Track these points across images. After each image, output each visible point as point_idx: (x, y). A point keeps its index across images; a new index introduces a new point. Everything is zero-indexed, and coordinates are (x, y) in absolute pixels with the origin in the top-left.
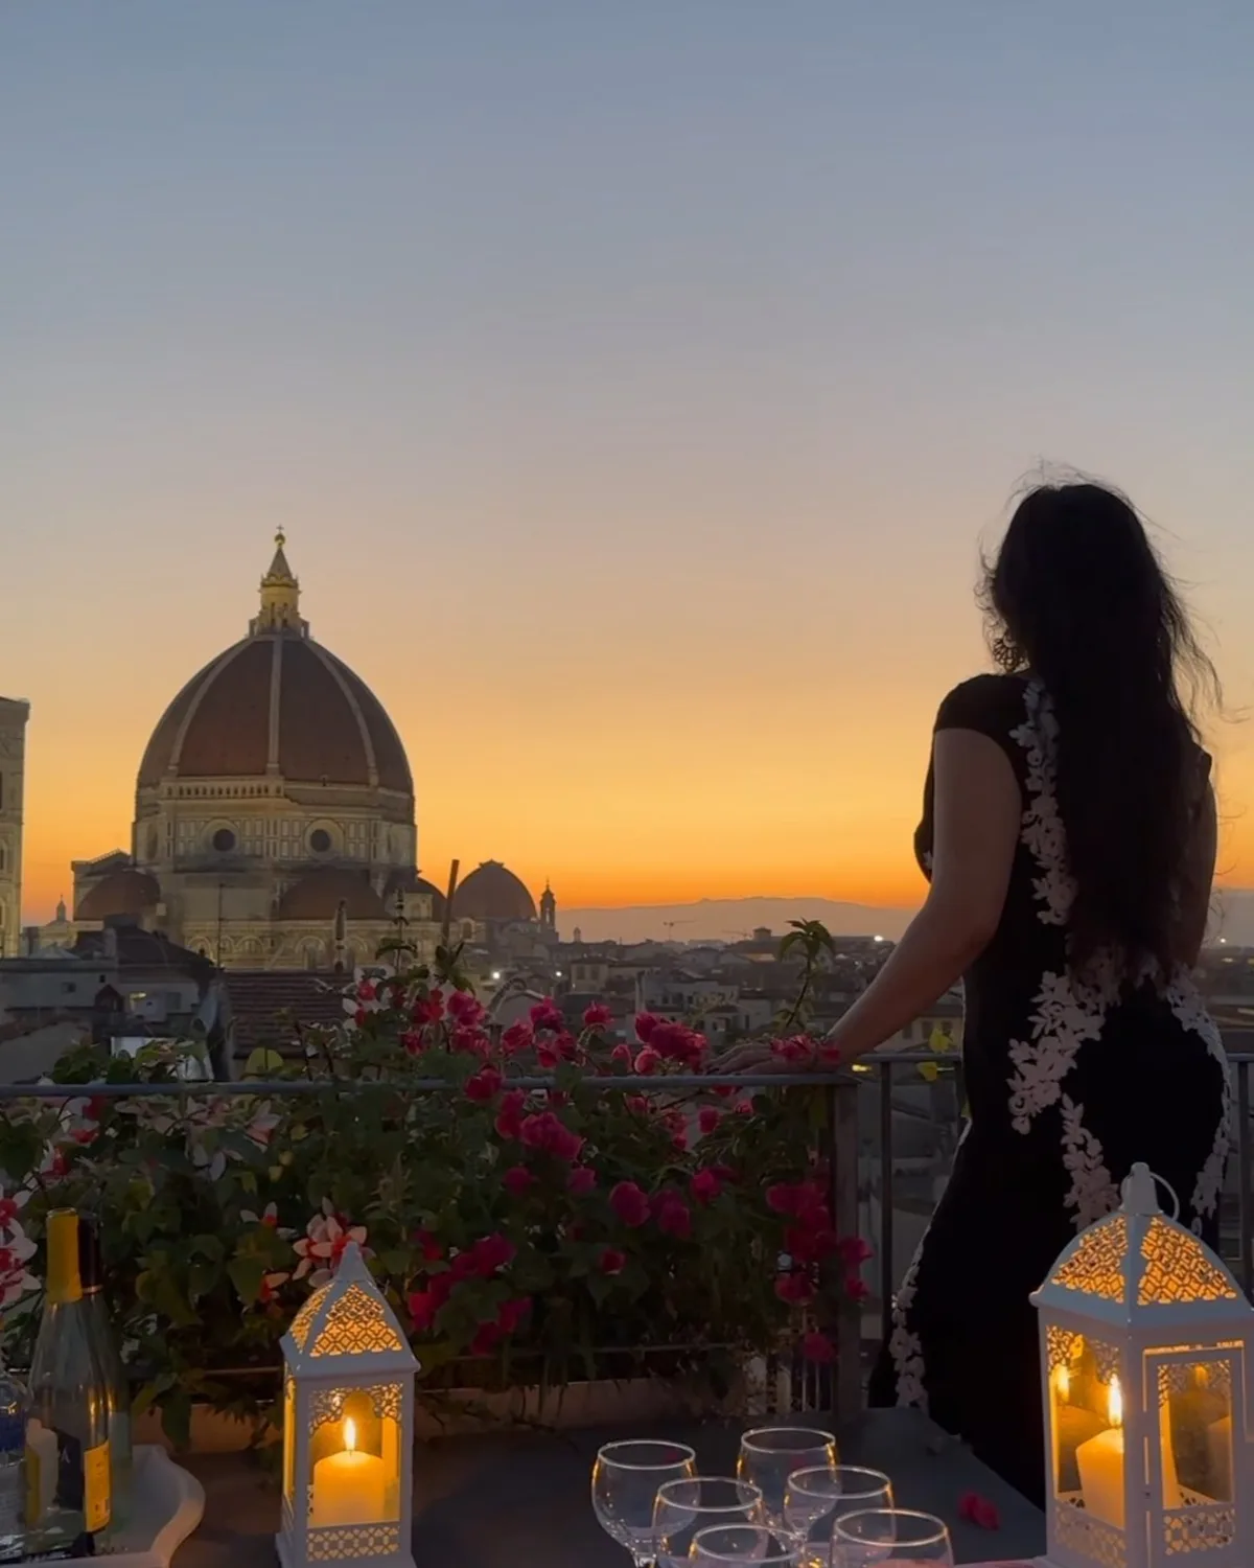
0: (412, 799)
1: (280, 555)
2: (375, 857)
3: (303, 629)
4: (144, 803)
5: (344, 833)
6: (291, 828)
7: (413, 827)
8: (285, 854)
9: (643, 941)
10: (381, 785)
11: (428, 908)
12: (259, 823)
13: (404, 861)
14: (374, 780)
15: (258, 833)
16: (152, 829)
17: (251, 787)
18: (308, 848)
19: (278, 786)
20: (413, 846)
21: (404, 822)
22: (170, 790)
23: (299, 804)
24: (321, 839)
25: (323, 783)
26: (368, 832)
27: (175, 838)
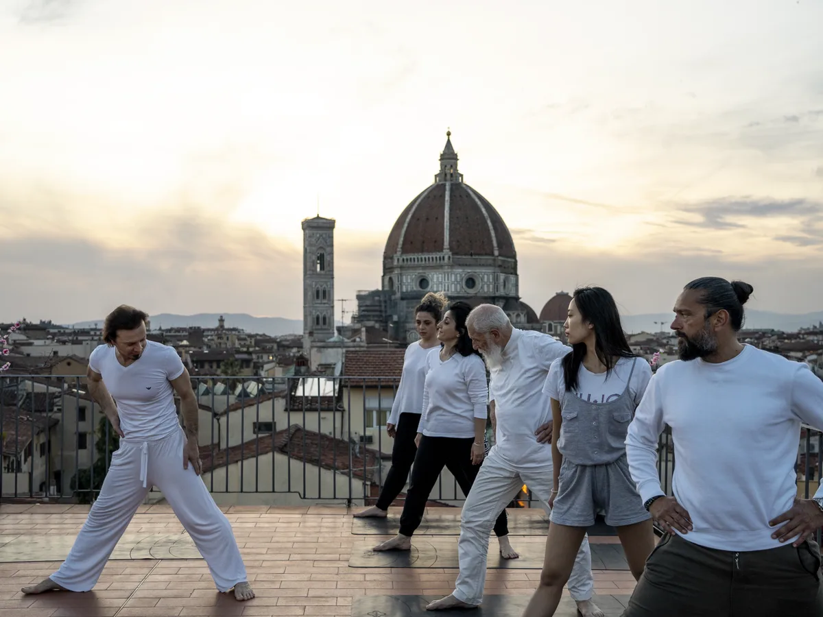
0: (516, 263)
1: (449, 141)
2: (497, 291)
3: (460, 178)
4: (387, 267)
5: (482, 280)
6: (456, 277)
7: (517, 275)
8: (453, 290)
9: (640, 332)
10: (500, 255)
11: (524, 316)
12: (440, 275)
13: (512, 294)
14: (496, 253)
15: (440, 280)
16: (391, 279)
17: (436, 258)
18: (464, 286)
19: (449, 257)
20: (517, 285)
21: (512, 274)
22: (398, 260)
23: (460, 265)
24: (471, 282)
25: (471, 255)
26: (494, 279)
27: (401, 283)
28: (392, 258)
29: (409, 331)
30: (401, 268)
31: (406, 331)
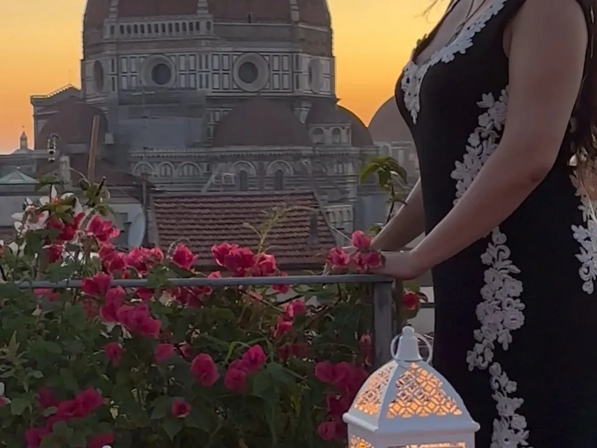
0: (331, 31)
2: (298, 87)
4: (90, 42)
5: (269, 65)
6: (221, 62)
7: (332, 56)
8: (216, 86)
10: (302, 20)
11: (348, 133)
12: (192, 58)
13: (324, 91)
14: (295, 16)
15: (192, 68)
16: (98, 66)
17: (184, 24)
18: (236, 78)
19: (209, 23)
20: (332, 76)
21: (323, 55)
22: (112, 28)
23: (228, 39)
24: (249, 71)
25: (249, 19)
26: (291, 64)
27: (119, 74)
28: (100, 26)
29: (135, 163)
30: (118, 44)
31: (130, 162)
